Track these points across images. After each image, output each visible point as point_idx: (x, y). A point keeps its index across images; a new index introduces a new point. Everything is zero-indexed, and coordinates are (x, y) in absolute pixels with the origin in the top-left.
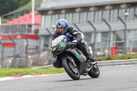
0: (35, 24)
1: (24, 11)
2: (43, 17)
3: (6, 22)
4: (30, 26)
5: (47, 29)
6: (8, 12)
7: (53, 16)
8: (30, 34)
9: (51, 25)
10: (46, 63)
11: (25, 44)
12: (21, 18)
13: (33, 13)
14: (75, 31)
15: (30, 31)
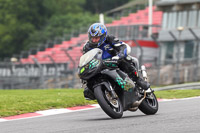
0: (153, 25)
1: (137, 6)
2: (165, 15)
3: (111, 22)
4: (146, 28)
5: (171, 33)
6: (114, 7)
7: (180, 14)
8: (145, 39)
9: (177, 26)
10: (169, 82)
11: (139, 54)
12: (133, 16)
13: (150, 9)
14: (117, 42)
15: (145, 35)
